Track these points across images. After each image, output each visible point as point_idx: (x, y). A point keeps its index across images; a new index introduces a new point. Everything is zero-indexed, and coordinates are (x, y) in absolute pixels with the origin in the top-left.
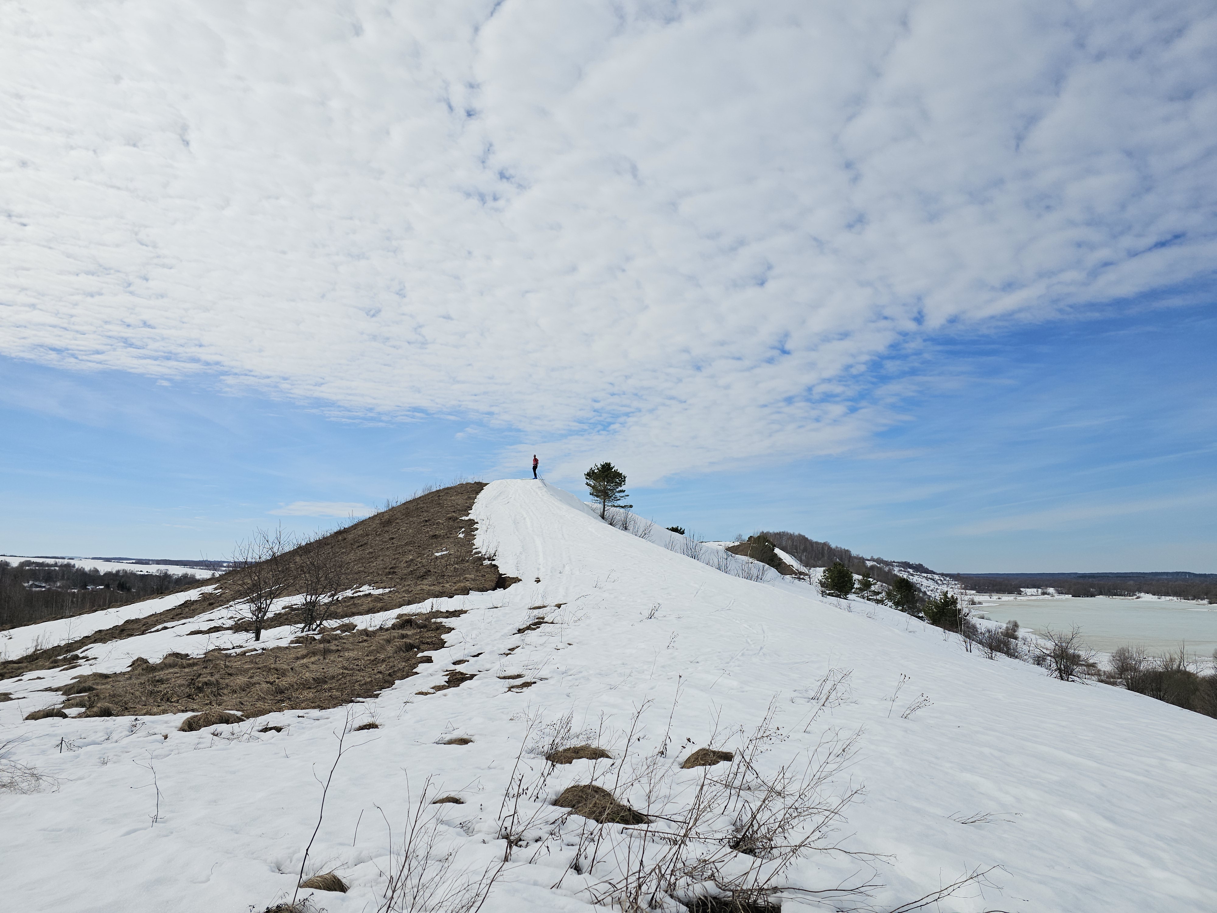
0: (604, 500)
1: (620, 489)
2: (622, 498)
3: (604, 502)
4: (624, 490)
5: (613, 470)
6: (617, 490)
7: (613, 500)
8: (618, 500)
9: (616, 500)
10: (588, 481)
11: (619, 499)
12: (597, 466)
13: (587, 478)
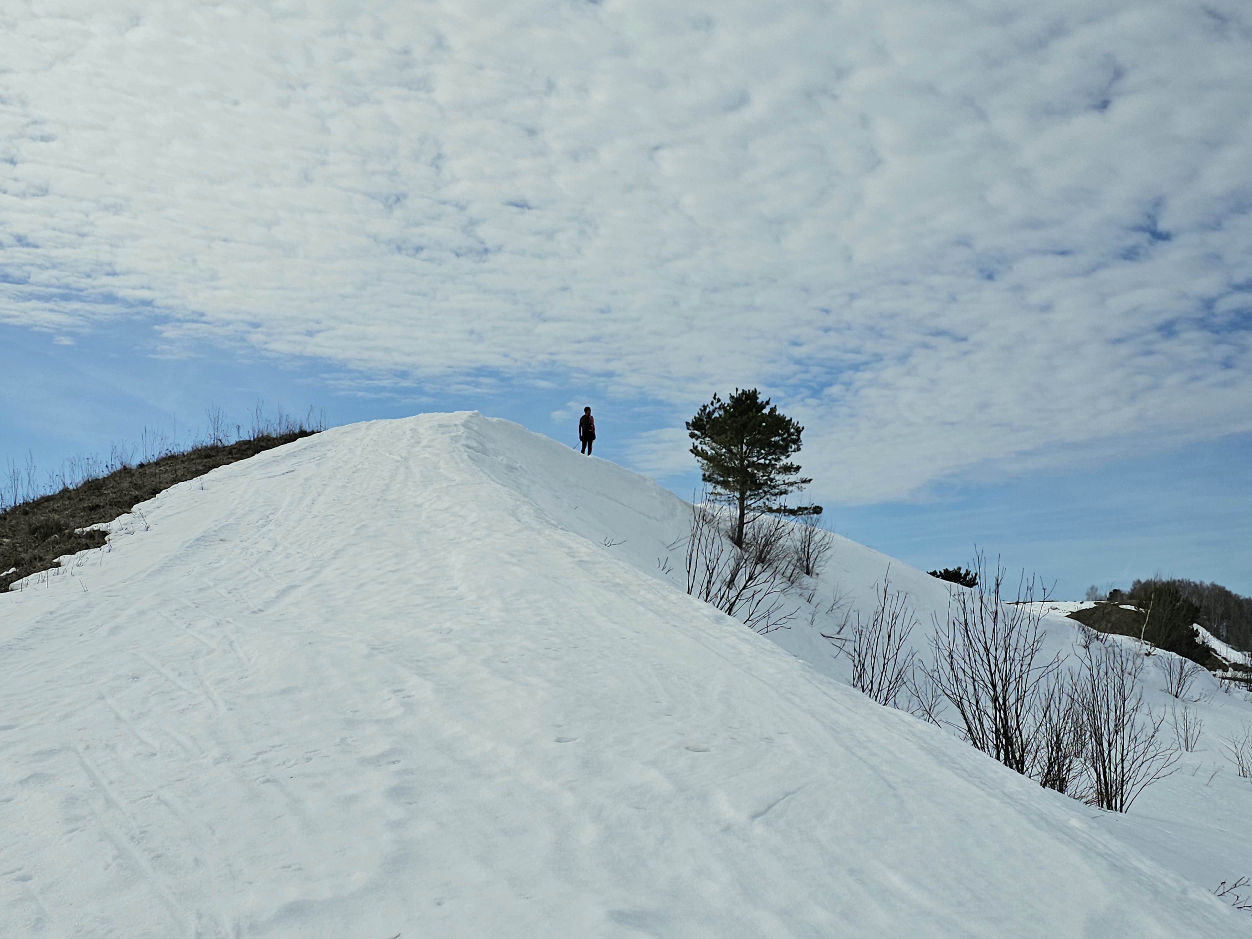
0: (742, 494)
1: (784, 461)
2: (790, 488)
3: (742, 499)
4: (795, 465)
5: (766, 411)
6: (779, 465)
7: (765, 492)
8: (781, 493)
9: (776, 495)
10: (697, 443)
11: (786, 492)
12: (719, 400)
13: (692, 436)
